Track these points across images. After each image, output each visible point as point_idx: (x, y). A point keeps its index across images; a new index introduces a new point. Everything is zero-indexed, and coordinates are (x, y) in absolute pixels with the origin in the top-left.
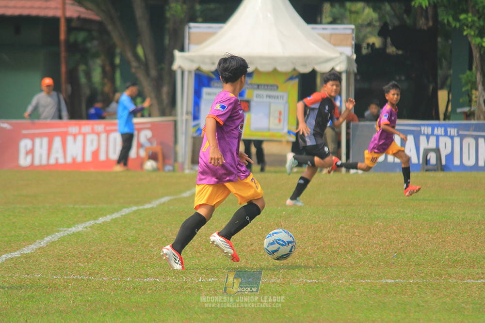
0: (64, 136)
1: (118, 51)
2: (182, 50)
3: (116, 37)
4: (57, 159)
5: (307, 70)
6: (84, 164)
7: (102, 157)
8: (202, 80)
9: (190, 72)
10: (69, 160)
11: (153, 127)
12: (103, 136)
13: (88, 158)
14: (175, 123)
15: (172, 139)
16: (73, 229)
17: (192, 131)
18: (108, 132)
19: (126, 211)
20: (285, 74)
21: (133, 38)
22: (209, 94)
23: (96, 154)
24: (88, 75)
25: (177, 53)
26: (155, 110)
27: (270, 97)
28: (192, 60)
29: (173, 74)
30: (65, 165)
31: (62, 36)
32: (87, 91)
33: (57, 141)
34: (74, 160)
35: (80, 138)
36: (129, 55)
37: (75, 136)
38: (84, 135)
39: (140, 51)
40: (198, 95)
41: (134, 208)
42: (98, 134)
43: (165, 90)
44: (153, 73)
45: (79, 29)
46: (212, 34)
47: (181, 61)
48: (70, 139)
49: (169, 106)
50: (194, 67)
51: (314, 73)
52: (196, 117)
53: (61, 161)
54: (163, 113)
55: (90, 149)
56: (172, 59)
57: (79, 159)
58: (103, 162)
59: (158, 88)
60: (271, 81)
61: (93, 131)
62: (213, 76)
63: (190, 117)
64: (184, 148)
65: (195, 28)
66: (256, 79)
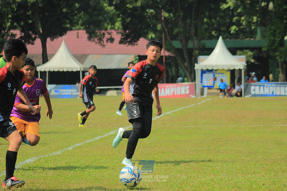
0: (165, 88)
1: (179, 65)
2: (197, 63)
3: (179, 61)
4: (163, 95)
5: (232, 69)
6: (170, 96)
7: (175, 94)
8: (203, 72)
9: (199, 70)
10: (166, 95)
11: (190, 85)
12: (175, 88)
13: (171, 94)
14: (195, 84)
15: (195, 89)
16: (167, 113)
17: (201, 87)
18: (177, 87)
19: (182, 108)
20: (226, 70)
21: (184, 61)
22: (205, 76)
23: (173, 93)
24: (171, 71)
25: (196, 65)
26: (190, 80)
27: (222, 76)
28: (200, 66)
30: (165, 96)
31: (164, 61)
32: (171, 76)
33: (163, 90)
34: (167, 95)
35: (169, 89)
36: (182, 66)
37: (168, 88)
38: (170, 88)
39: (185, 64)
40: (202, 76)
41: (184, 107)
42: (174, 87)
43: (193, 75)
44: (189, 70)
45: (169, 59)
46: (206, 59)
47: (198, 67)
48: (166, 89)
49: (194, 80)
50: (200, 68)
51: (234, 70)
52: (202, 82)
53: (164, 95)
54: (192, 81)
55: (172, 92)
56: (194, 66)
57: (169, 95)
58: (175, 95)
59: (191, 75)
60: (222, 72)
61: (173, 87)
62: (205, 71)
63: (200, 82)
64: (198, 91)
65: (201, 58)
66: (218, 72)
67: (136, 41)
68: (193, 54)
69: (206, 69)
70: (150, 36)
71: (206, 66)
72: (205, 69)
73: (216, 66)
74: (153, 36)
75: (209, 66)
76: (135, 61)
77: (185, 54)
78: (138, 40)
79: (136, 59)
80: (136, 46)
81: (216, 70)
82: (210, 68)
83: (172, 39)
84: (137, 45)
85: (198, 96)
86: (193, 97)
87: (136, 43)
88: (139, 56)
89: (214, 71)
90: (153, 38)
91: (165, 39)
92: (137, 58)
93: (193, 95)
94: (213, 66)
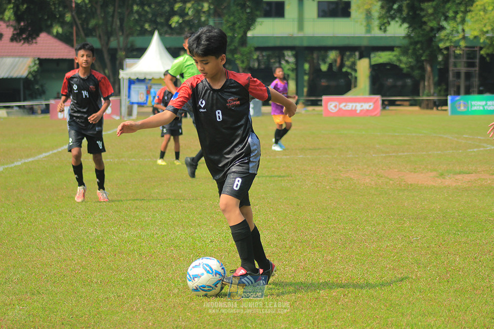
2: (123, 69)
8: (131, 82)
9: (126, 79)
14: (120, 99)
15: (119, 107)
17: (128, 103)
21: (104, 66)
22: (134, 88)
25: (121, 72)
28: (127, 74)
29: (119, 80)
39: (107, 71)
40: (129, 88)
43: (117, 87)
44: (112, 80)
46: (135, 63)
47: (123, 75)
49: (118, 93)
50: (128, 77)
52: (129, 96)
54: (116, 96)
56: (119, 73)
60: (159, 82)
62: (135, 80)
63: (127, 97)
64: (124, 110)
65: (128, 61)
66: (152, 82)
67: (35, 38)
68: (118, 57)
69: (136, 78)
70: (55, 31)
71: (135, 74)
72: (133, 77)
73: (150, 74)
74: (60, 30)
75: (140, 73)
76: (34, 66)
77: (106, 56)
78: (38, 35)
79: (35, 64)
80: (34, 45)
81: (150, 80)
82: (142, 77)
83: (87, 35)
84: (36, 43)
85: (124, 117)
86: (117, 118)
87: (34, 41)
88: (39, 59)
89: (147, 81)
90: (59, 34)
91: (77, 35)
92: (37, 62)
93: (117, 115)
94: (146, 74)
